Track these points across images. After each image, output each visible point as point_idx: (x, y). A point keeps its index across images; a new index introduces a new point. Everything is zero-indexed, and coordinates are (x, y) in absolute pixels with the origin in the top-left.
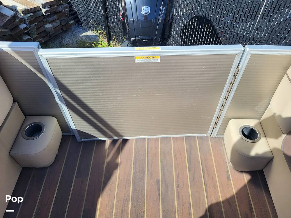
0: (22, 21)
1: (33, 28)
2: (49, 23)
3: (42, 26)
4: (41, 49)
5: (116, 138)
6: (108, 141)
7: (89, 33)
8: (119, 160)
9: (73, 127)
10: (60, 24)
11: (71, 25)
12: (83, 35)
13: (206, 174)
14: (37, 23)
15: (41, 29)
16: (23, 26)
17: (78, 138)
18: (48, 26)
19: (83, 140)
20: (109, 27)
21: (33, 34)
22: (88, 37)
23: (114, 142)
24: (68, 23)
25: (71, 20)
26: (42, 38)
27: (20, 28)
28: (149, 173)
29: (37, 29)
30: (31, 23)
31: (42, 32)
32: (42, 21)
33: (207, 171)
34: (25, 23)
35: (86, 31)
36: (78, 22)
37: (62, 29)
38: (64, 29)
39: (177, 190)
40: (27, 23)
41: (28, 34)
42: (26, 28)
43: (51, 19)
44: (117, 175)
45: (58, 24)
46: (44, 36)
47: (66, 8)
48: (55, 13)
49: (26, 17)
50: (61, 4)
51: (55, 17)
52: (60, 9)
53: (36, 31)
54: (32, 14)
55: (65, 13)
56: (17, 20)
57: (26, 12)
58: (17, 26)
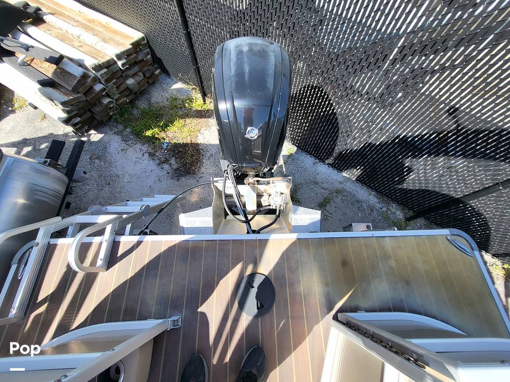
0: (96, 80)
1: (112, 88)
2: (131, 77)
3: (123, 83)
10: (144, 76)
11: (157, 76)
12: (173, 88)
14: (115, 80)
15: (122, 86)
16: (98, 87)
18: (130, 81)
21: (114, 94)
22: (179, 90)
24: (153, 74)
25: (156, 69)
26: (126, 97)
27: (95, 90)
29: (117, 88)
30: (107, 81)
31: (124, 90)
32: (122, 76)
34: (100, 82)
35: (176, 82)
36: (165, 71)
37: (148, 82)
38: (151, 82)
40: (103, 82)
41: (108, 95)
42: (104, 90)
43: (131, 72)
45: (142, 77)
46: (127, 94)
47: (147, 54)
48: (136, 63)
49: (99, 74)
50: (141, 50)
51: (136, 69)
52: (140, 57)
53: (116, 91)
54: (106, 70)
55: (147, 61)
56: (89, 80)
57: (98, 68)
58: (91, 88)
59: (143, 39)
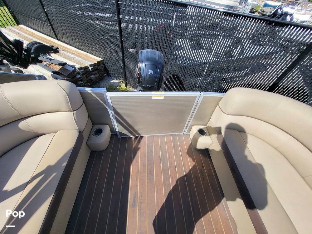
0: (78, 73)
1: (84, 78)
3: (89, 77)
4: (107, 92)
5: (137, 136)
6: (134, 138)
7: (115, 81)
8: (140, 146)
9: (117, 130)
11: (105, 76)
12: (111, 82)
13: (182, 152)
14: (86, 75)
16: (79, 76)
17: (119, 136)
18: (93, 76)
19: (121, 137)
20: (126, 78)
21: (84, 81)
22: (114, 83)
23: (136, 138)
24: (103, 75)
25: (105, 74)
26: (89, 83)
27: (77, 77)
28: (155, 152)
29: (86, 78)
30: (83, 75)
31: (89, 80)
32: (89, 74)
33: (183, 150)
34: (79, 75)
35: (113, 80)
36: (109, 75)
37: (100, 78)
38: (101, 78)
39: (169, 160)
40: (81, 74)
41: (81, 81)
42: (81, 77)
43: (94, 73)
44: (139, 153)
45: (98, 76)
46: (89, 82)
47: (102, 67)
48: (96, 70)
49: (80, 71)
50: (100, 65)
51: (96, 72)
52: (99, 68)
53: (86, 79)
54: (84, 70)
55: (101, 70)
56: (75, 73)
57: (80, 69)
58: (75, 76)
59: (102, 61)
